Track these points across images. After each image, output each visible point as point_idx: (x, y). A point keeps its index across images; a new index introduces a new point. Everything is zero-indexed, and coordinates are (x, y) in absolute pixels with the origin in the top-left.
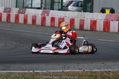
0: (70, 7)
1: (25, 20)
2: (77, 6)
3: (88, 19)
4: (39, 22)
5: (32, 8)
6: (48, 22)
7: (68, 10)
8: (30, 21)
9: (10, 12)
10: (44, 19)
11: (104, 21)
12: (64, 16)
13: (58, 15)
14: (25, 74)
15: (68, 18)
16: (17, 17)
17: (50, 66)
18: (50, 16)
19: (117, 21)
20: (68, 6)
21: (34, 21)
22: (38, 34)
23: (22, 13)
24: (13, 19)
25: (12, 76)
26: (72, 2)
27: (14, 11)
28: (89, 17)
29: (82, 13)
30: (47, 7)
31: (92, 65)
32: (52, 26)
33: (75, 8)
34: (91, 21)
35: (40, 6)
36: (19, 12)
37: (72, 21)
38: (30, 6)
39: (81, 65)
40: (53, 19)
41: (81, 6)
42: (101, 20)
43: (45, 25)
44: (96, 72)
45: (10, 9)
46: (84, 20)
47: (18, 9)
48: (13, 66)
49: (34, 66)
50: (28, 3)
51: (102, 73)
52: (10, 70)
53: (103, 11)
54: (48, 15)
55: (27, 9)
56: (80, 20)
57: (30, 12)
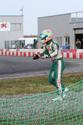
0: (28, 47)
1: (9, 54)
2: (31, 46)
4: (15, 54)
5: (12, 48)
6: (19, 54)
7: (27, 48)
8: (11, 54)
9: (3, 51)
10: (17, 53)
14: (10, 79)
16: (6, 53)
17: (21, 74)
18: (20, 51)
20: (27, 46)
21: (13, 54)
22: (15, 60)
23: (8, 51)
24: (4, 54)
25: (5, 80)
26: (29, 45)
27: (5, 50)
29: (33, 49)
30: (18, 47)
31: (39, 72)
32: (21, 56)
33: (30, 47)
34: (37, 52)
35: (15, 47)
36: (7, 51)
37: (29, 53)
38: (11, 47)
39: (34, 73)
40: (21, 53)
41: (33, 46)
43: (18, 55)
44: (40, 76)
45: (3, 49)
47: (6, 49)
48: (5, 75)
49: (14, 75)
50: (10, 46)
51: (43, 76)
52: (4, 77)
53: (42, 48)
54: (19, 51)
55: (10, 49)
57: (11, 50)
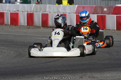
3: (51, 13)
11: (76, 15)
12: (15, 10)
13: (7, 9)
15: (22, 12)
19: (94, 14)
28: (52, 11)
42: (69, 13)
46: (47, 15)
56: (42, 14)
